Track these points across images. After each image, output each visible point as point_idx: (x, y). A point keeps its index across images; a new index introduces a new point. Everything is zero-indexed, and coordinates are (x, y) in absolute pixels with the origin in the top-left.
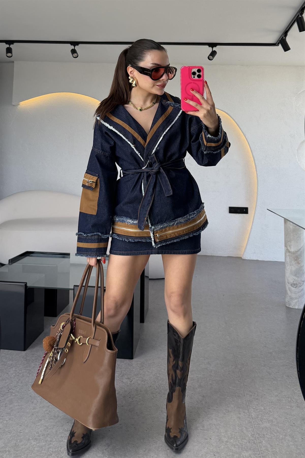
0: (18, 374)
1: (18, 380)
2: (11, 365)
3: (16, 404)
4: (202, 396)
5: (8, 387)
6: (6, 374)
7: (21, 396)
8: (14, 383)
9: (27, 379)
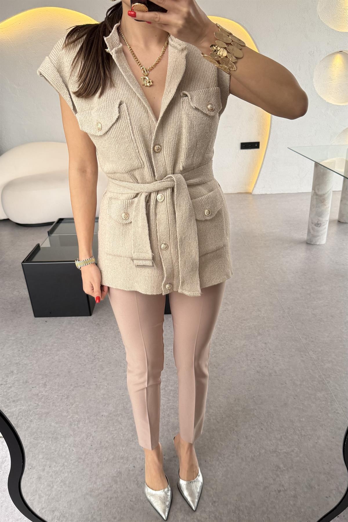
0: (95, 340)
1: (98, 345)
2: (85, 332)
3: (107, 369)
4: (264, 343)
5: (93, 354)
6: (84, 341)
7: (108, 361)
8: (96, 349)
9: (106, 344)
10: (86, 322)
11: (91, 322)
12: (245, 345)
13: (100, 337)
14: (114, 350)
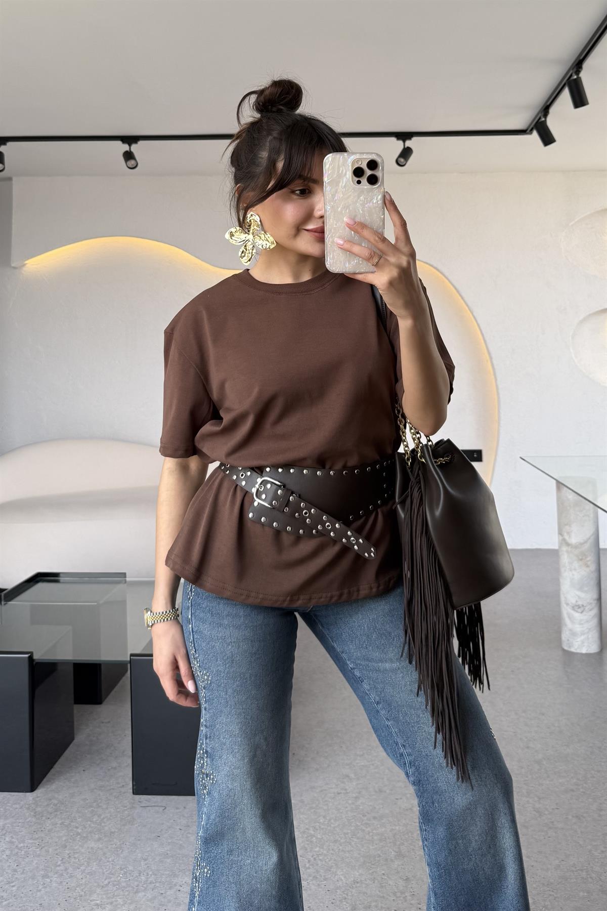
10: (18, 806)
11: (27, 806)
12: (357, 883)
13: (28, 845)
14: (48, 877)
